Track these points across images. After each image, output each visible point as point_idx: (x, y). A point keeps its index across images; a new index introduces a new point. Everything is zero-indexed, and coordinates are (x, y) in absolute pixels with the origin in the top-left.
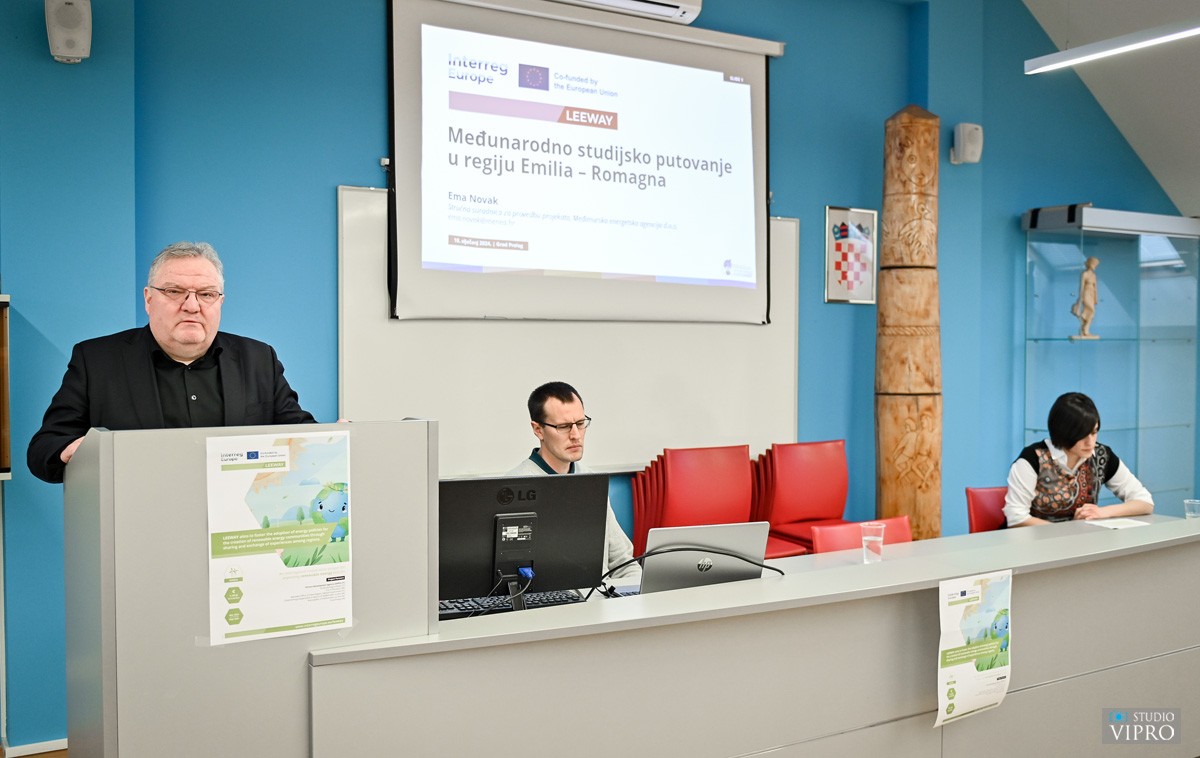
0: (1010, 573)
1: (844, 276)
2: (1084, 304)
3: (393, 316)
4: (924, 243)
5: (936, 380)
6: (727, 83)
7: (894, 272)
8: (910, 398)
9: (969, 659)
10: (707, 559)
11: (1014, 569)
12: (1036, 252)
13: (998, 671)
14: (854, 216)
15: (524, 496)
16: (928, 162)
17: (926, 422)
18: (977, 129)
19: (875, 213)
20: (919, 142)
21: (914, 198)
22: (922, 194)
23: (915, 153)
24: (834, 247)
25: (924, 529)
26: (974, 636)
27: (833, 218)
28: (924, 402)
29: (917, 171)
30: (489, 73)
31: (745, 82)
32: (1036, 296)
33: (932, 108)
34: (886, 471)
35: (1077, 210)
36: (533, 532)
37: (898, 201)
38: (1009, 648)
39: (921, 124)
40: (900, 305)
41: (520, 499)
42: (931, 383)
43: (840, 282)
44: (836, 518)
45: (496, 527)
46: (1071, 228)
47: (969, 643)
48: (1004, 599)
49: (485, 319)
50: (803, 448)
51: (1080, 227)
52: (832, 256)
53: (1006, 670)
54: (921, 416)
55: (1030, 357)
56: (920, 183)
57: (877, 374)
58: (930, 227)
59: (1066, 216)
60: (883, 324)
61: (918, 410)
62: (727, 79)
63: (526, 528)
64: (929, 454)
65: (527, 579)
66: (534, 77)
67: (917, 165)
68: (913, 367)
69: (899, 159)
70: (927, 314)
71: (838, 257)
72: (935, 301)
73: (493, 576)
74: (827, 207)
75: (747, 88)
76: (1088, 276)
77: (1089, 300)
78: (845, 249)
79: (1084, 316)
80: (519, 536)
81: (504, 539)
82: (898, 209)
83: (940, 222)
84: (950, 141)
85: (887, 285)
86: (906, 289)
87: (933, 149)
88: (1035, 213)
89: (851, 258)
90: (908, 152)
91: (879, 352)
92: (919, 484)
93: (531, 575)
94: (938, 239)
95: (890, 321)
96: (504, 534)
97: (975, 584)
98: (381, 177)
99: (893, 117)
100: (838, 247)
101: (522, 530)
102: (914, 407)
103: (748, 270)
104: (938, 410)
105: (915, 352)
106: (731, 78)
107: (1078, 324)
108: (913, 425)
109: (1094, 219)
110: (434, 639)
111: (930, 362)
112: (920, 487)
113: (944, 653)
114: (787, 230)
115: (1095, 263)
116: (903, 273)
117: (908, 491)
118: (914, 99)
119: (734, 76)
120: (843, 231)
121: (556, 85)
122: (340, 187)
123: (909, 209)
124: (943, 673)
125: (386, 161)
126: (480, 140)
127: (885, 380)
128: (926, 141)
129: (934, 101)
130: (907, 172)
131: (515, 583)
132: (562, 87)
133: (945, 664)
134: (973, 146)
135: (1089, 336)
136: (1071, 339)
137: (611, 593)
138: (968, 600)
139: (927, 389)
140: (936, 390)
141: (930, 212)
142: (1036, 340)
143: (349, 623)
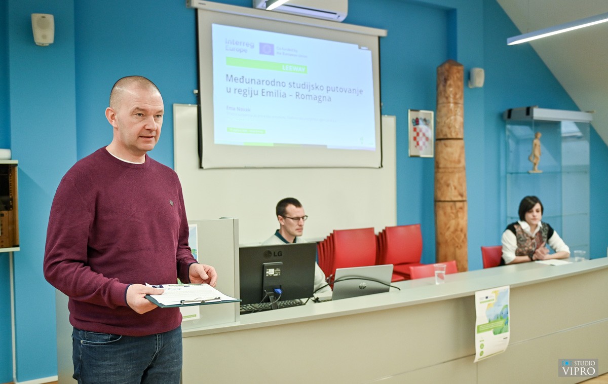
0: (508, 287)
1: (418, 144)
2: (535, 156)
3: (201, 167)
4: (457, 127)
5: (464, 194)
6: (360, 50)
7: (443, 142)
8: (451, 203)
9: (490, 329)
10: (364, 283)
11: (510, 286)
12: (510, 131)
13: (504, 335)
14: (422, 114)
15: (276, 254)
16: (458, 87)
17: (460, 215)
18: (481, 71)
19: (432, 113)
20: (454, 77)
21: (452, 105)
22: (456, 103)
23: (452, 83)
24: (412, 129)
25: (460, 267)
26: (492, 318)
27: (411, 115)
28: (459, 205)
29: (453, 92)
30: (245, 47)
31: (368, 49)
32: (511, 152)
33: (459, 60)
34: (441, 239)
35: (531, 110)
36: (281, 272)
37: (444, 107)
38: (509, 323)
39: (455, 69)
40: (446, 157)
41: (275, 256)
42: (462, 195)
43: (416, 147)
44: (417, 263)
45: (263, 270)
46: (528, 118)
47: (490, 321)
48: (506, 301)
49: (245, 168)
50: (401, 229)
51: (532, 117)
52: (412, 134)
53: (508, 334)
54: (457, 212)
55: (509, 182)
56: (455, 98)
57: (435, 192)
58: (460, 119)
59: (525, 112)
60: (437, 167)
61: (456, 208)
62: (360, 48)
63: (278, 270)
64: (462, 230)
65: (279, 294)
66: (267, 49)
67: (454, 89)
68: (453, 188)
69: (444, 86)
70: (459, 162)
71: (415, 134)
72: (463, 155)
73: (262, 293)
74: (409, 111)
75: (370, 52)
76: (536, 141)
77: (537, 153)
78: (418, 130)
79: (535, 161)
80: (275, 274)
81: (267, 275)
82: (444, 111)
83: (465, 116)
84: (468, 77)
85: (440, 148)
86: (449, 150)
87: (461, 81)
88: (510, 111)
89: (421, 135)
90: (449, 82)
91: (436, 180)
92: (457, 245)
93: (280, 293)
94: (464, 124)
95: (441, 166)
96: (267, 272)
97: (492, 293)
98: (194, 99)
99: (441, 66)
100: (415, 130)
101: (276, 271)
102: (454, 208)
103: (371, 142)
104: (466, 208)
105: (454, 180)
106: (362, 48)
107: (531, 165)
108: (453, 216)
109: (539, 114)
110: (238, 324)
111: (461, 185)
112: (457, 247)
113: (478, 326)
114: (390, 122)
115: (540, 135)
116: (448, 142)
117: (451, 249)
118: (450, 57)
119: (363, 46)
120: (416, 122)
121: (278, 53)
122: (174, 105)
123: (449, 111)
124: (478, 337)
125: (196, 91)
126: (242, 80)
127: (439, 194)
128: (457, 77)
129: (460, 58)
130: (448, 92)
131: (273, 296)
132: (280, 54)
133: (479, 332)
134: (479, 79)
135: (537, 171)
136: (528, 173)
137: (317, 300)
138: (489, 301)
139: (460, 198)
140: (464, 199)
141: (460, 112)
142: (511, 173)
143: (198, 317)
